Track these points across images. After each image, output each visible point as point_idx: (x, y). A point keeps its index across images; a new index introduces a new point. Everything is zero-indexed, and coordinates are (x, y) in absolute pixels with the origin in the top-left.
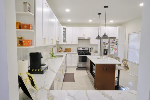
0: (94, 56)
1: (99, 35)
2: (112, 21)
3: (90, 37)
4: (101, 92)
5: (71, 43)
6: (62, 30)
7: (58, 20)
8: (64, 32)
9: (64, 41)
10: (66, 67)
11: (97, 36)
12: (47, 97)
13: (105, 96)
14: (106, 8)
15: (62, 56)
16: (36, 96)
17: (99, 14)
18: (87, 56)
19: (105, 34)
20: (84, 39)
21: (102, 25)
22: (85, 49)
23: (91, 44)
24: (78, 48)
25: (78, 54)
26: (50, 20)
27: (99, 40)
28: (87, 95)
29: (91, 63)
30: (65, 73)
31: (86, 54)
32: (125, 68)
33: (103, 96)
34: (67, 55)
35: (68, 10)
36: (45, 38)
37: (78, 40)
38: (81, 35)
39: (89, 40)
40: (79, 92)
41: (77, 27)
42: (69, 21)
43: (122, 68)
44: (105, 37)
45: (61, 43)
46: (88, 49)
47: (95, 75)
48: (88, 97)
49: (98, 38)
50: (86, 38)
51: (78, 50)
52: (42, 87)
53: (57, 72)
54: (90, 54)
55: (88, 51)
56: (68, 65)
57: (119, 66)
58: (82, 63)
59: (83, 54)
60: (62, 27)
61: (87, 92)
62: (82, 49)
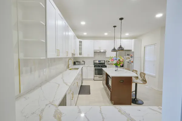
0: (110, 69)
1: (114, 48)
2: (127, 34)
3: (106, 50)
4: (117, 108)
5: (87, 56)
6: (78, 44)
7: (74, 33)
8: (80, 45)
9: (80, 54)
10: (82, 80)
11: (113, 48)
12: (54, 114)
13: (122, 114)
14: (121, 20)
15: (78, 69)
16: (41, 113)
17: (115, 27)
18: (103, 69)
19: (121, 46)
20: (100, 52)
21: (118, 38)
22: (101, 62)
23: (107, 57)
24: (94, 61)
25: (95, 67)
26: (65, 33)
27: (115, 52)
28: (101, 112)
29: (107, 76)
30: (81, 86)
31: (102, 67)
32: (143, 81)
33: (120, 113)
34: (83, 68)
35: (83, 23)
36: (58, 50)
37: (94, 52)
38: (97, 49)
39: (104, 53)
40: (92, 108)
41: (93, 41)
42: (85, 34)
43: (139, 81)
44: (121, 49)
45: (77, 55)
46: (104, 62)
47: (111, 88)
48: (102, 115)
49: (114, 50)
50: (102, 51)
51: (94, 63)
52: (51, 102)
53: (70, 85)
54: (106, 67)
55: (104, 63)
56: (84, 77)
57: (136, 79)
58: (98, 76)
59: (99, 67)
60: (78, 40)
61: (101, 109)
62: (99, 61)
